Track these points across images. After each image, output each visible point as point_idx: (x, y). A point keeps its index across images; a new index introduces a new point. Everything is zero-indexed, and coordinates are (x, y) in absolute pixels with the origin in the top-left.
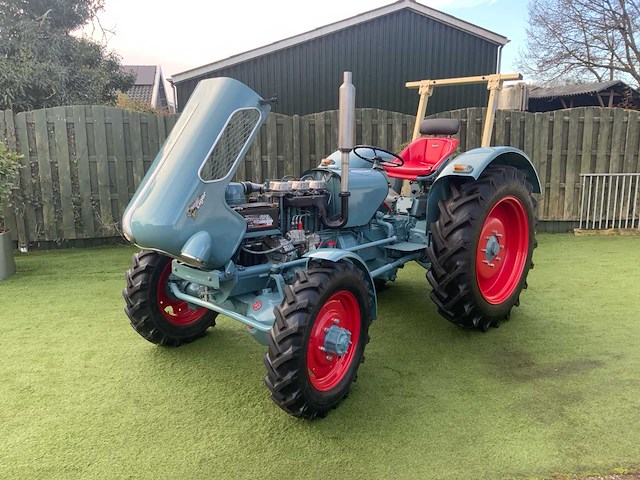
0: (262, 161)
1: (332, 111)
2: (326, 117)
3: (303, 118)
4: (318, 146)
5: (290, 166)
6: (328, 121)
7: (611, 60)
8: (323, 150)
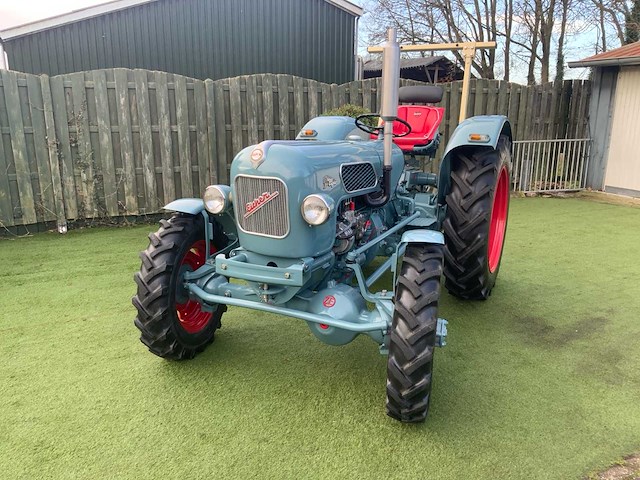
0: (172, 132)
1: (247, 77)
2: (241, 82)
3: (216, 82)
4: (233, 115)
5: (204, 138)
6: (243, 87)
7: (432, 36)
8: (239, 119)
